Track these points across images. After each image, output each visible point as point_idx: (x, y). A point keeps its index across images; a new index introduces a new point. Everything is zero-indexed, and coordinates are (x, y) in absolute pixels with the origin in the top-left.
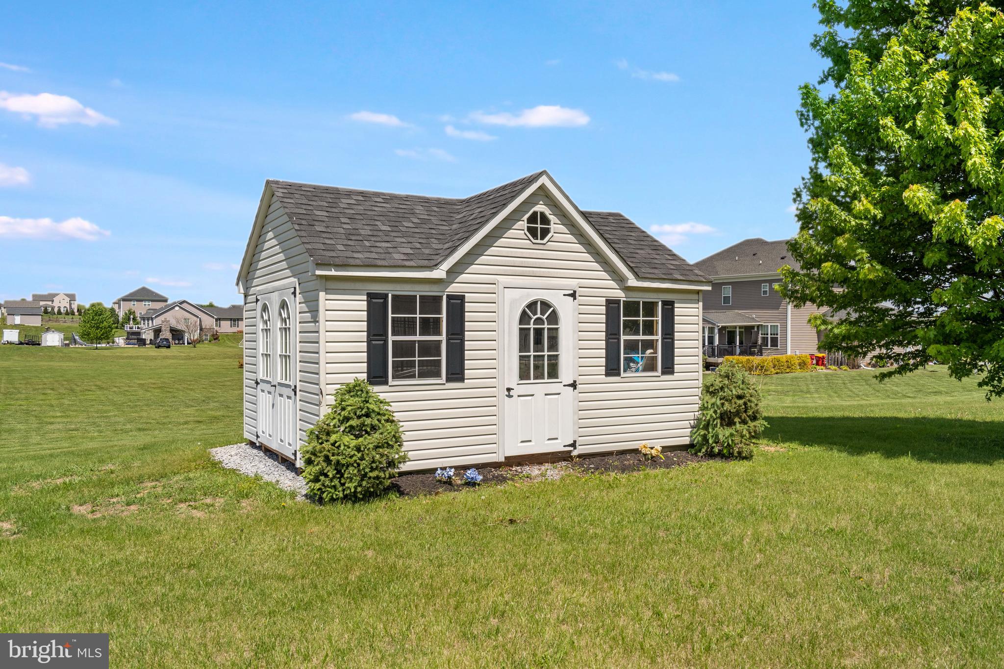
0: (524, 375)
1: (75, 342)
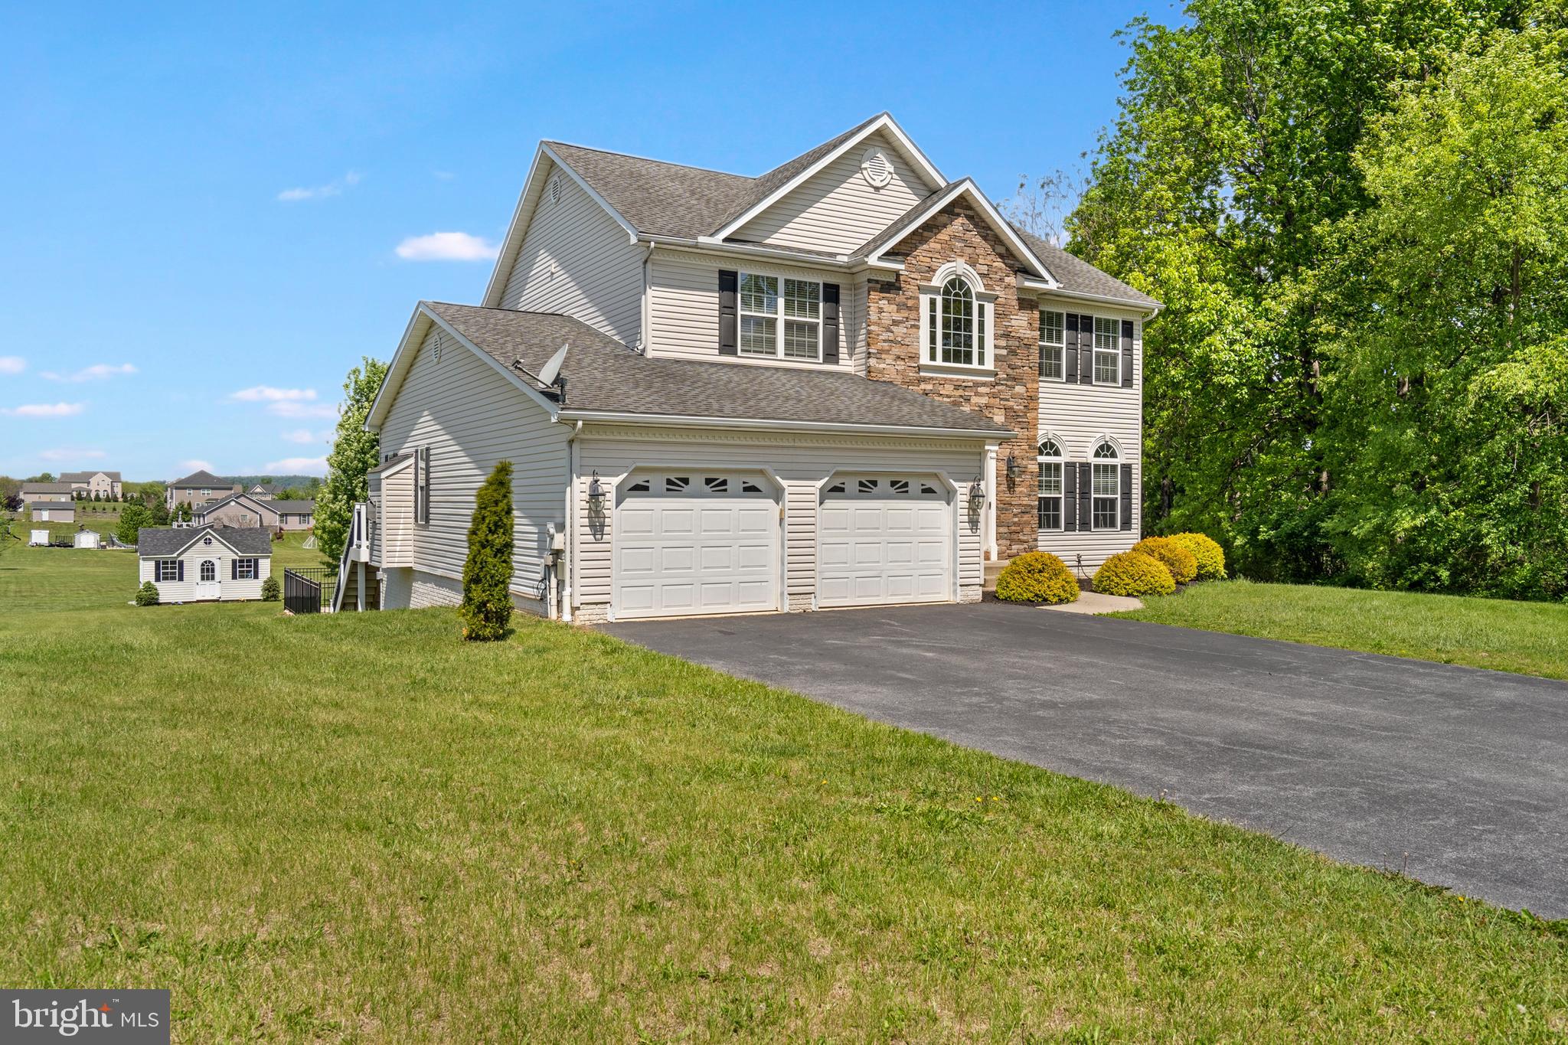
0: (203, 578)
1: (113, 544)
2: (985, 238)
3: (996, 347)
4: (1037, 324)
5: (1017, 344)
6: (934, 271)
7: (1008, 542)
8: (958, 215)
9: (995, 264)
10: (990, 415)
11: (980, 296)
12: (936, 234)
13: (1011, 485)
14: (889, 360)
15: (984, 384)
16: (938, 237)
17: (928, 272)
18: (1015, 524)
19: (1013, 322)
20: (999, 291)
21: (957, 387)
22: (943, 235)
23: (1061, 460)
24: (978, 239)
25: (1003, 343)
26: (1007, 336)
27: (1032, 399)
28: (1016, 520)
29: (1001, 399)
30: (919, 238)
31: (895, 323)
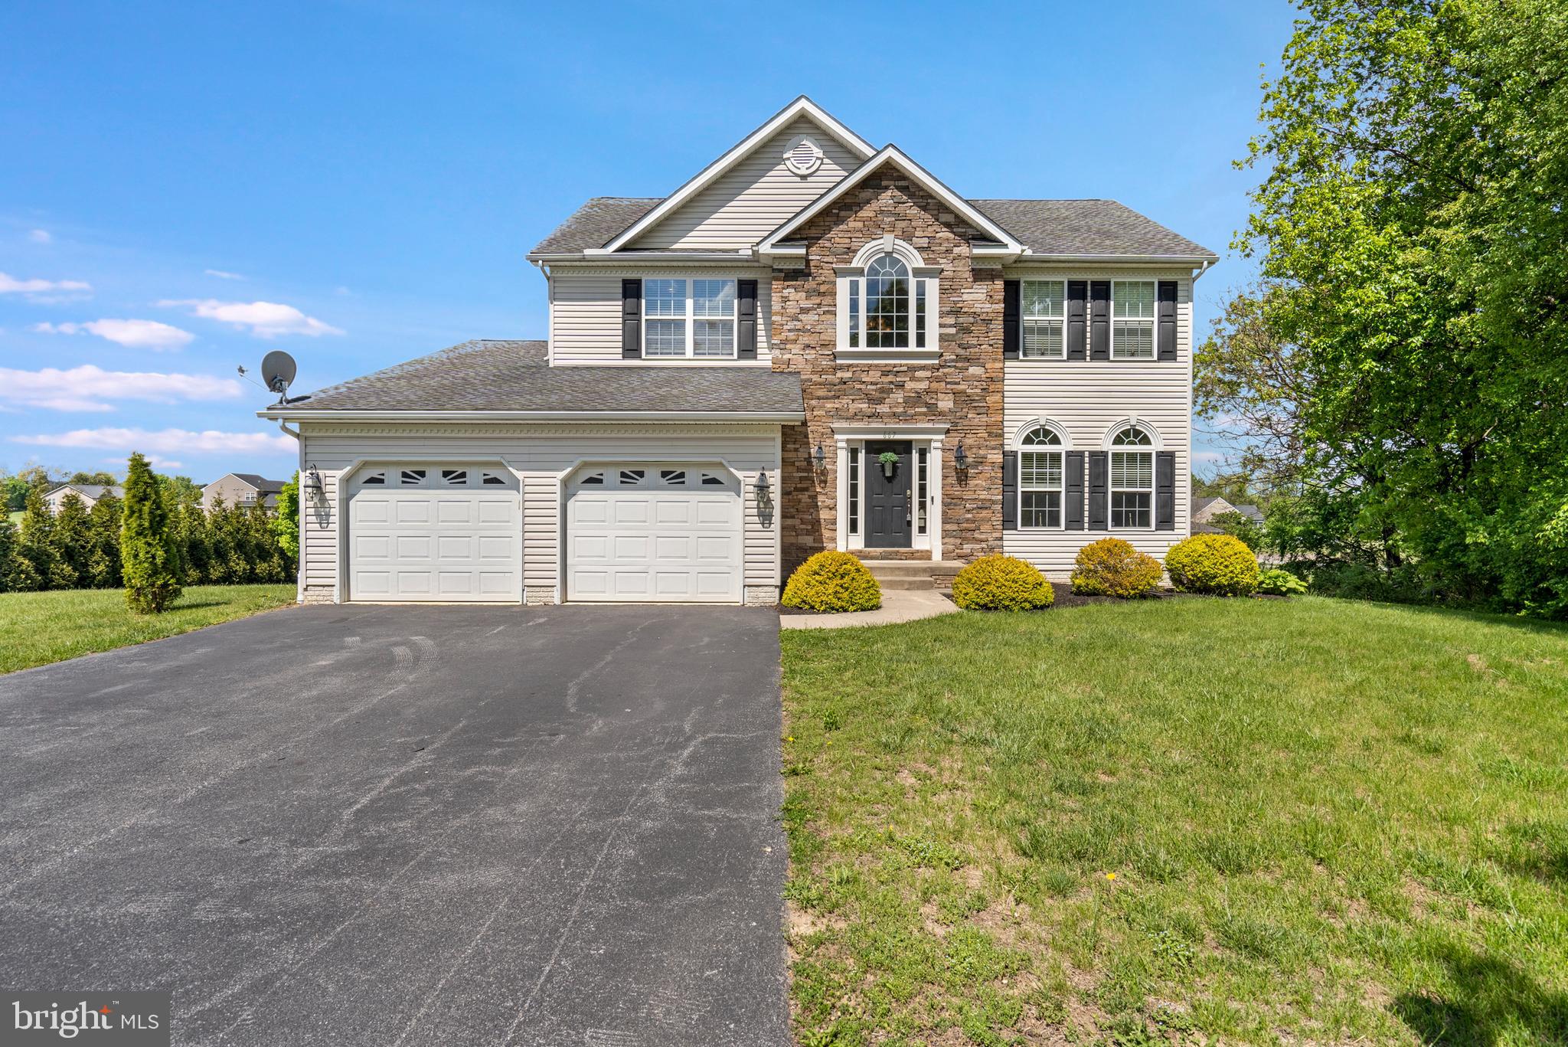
2: (924, 208)
3: (941, 326)
4: (1001, 296)
5: (971, 320)
6: (855, 251)
7: (959, 541)
8: (887, 188)
9: (938, 235)
10: (933, 401)
11: (917, 272)
12: (856, 213)
13: (962, 476)
14: (796, 349)
15: (923, 368)
16: (860, 214)
17: (847, 253)
18: (968, 520)
19: (965, 297)
20: (944, 264)
21: (885, 374)
22: (867, 212)
23: (1061, 449)
24: (915, 210)
25: (951, 320)
26: (956, 312)
27: (995, 381)
28: (970, 516)
29: (947, 383)
30: (835, 219)
31: (805, 311)
